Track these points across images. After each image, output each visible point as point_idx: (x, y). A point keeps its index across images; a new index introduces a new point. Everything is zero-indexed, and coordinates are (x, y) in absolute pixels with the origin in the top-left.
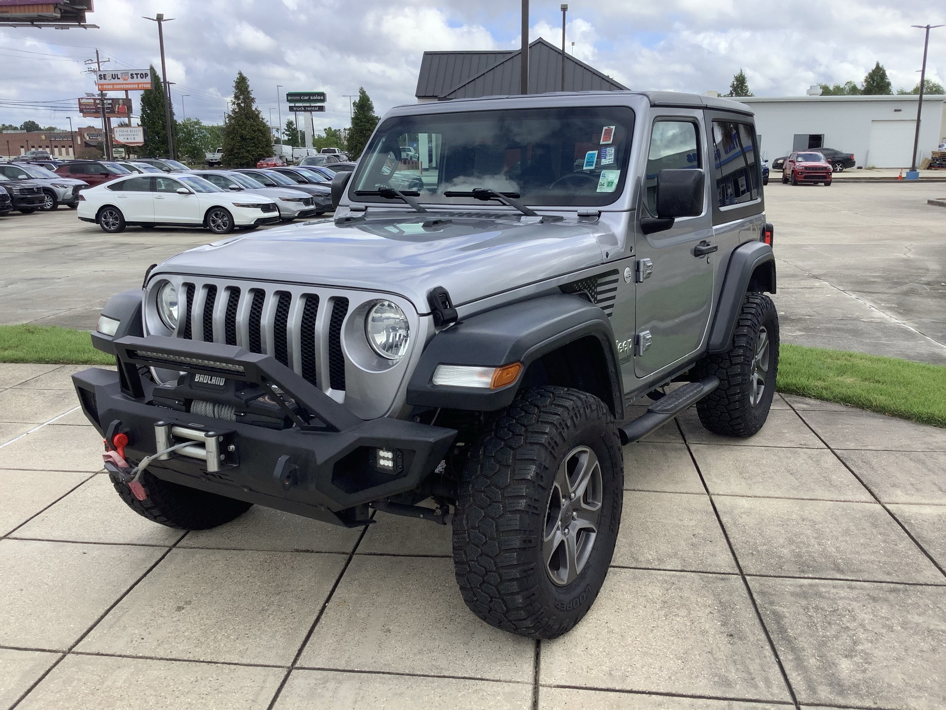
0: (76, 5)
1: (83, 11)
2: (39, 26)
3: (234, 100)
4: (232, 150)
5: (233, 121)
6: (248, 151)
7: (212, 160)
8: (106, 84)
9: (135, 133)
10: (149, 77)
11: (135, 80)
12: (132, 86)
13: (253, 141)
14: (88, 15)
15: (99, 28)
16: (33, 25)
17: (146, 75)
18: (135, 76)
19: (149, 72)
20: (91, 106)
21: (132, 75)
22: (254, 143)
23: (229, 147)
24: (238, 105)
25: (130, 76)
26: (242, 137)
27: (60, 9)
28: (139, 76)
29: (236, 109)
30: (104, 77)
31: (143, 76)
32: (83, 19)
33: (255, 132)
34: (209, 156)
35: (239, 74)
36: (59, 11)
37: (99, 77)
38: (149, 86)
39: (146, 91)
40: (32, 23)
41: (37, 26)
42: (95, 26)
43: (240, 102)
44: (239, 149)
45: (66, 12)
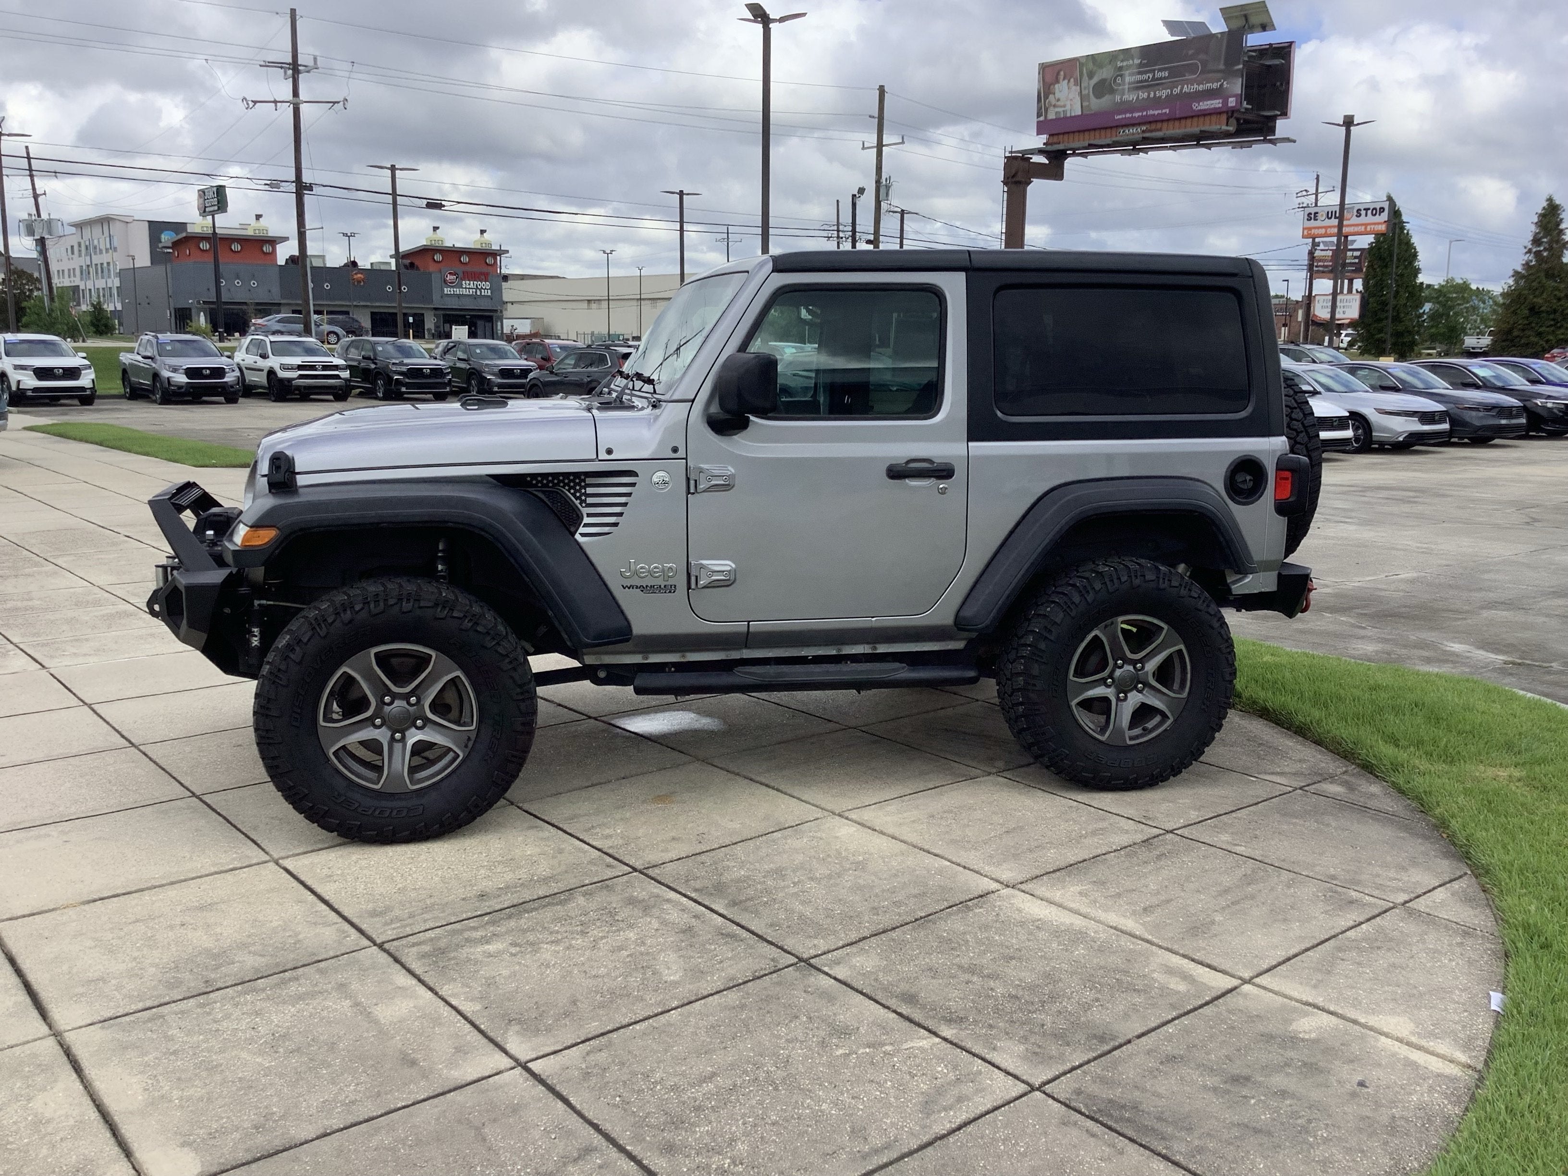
0: (1264, 110)
1: (1274, 118)
2: (1208, 147)
3: (1530, 246)
4: (1510, 331)
5: (1522, 282)
6: (1540, 334)
7: (1473, 348)
8: (1315, 228)
9: (1348, 304)
10: (1386, 213)
11: (1363, 219)
12: (1356, 229)
13: (1552, 316)
14: (1280, 123)
15: (1294, 141)
16: (1198, 145)
17: (1382, 210)
18: (1363, 212)
19: (1386, 205)
20: (1325, 261)
21: (1359, 211)
22: (1554, 320)
23: (1505, 326)
24: (1538, 254)
25: (1355, 213)
26: (1532, 309)
27: (1238, 120)
28: (1369, 212)
29: (1531, 261)
30: (1315, 216)
31: (1377, 211)
32: (1272, 131)
33: (1559, 299)
34: (1470, 341)
35: (1547, 200)
36: (1235, 122)
37: (1306, 217)
38: (1383, 228)
39: (1378, 235)
40: (1198, 143)
41: (1204, 146)
42: (1288, 140)
43: (1542, 248)
44: (1523, 330)
45: (1246, 121)
